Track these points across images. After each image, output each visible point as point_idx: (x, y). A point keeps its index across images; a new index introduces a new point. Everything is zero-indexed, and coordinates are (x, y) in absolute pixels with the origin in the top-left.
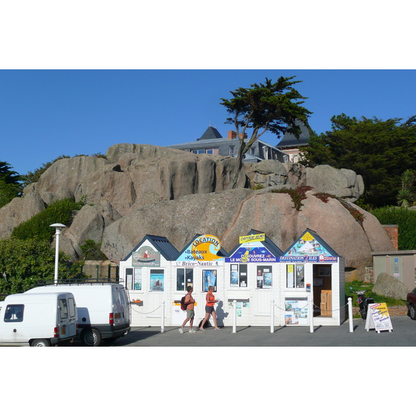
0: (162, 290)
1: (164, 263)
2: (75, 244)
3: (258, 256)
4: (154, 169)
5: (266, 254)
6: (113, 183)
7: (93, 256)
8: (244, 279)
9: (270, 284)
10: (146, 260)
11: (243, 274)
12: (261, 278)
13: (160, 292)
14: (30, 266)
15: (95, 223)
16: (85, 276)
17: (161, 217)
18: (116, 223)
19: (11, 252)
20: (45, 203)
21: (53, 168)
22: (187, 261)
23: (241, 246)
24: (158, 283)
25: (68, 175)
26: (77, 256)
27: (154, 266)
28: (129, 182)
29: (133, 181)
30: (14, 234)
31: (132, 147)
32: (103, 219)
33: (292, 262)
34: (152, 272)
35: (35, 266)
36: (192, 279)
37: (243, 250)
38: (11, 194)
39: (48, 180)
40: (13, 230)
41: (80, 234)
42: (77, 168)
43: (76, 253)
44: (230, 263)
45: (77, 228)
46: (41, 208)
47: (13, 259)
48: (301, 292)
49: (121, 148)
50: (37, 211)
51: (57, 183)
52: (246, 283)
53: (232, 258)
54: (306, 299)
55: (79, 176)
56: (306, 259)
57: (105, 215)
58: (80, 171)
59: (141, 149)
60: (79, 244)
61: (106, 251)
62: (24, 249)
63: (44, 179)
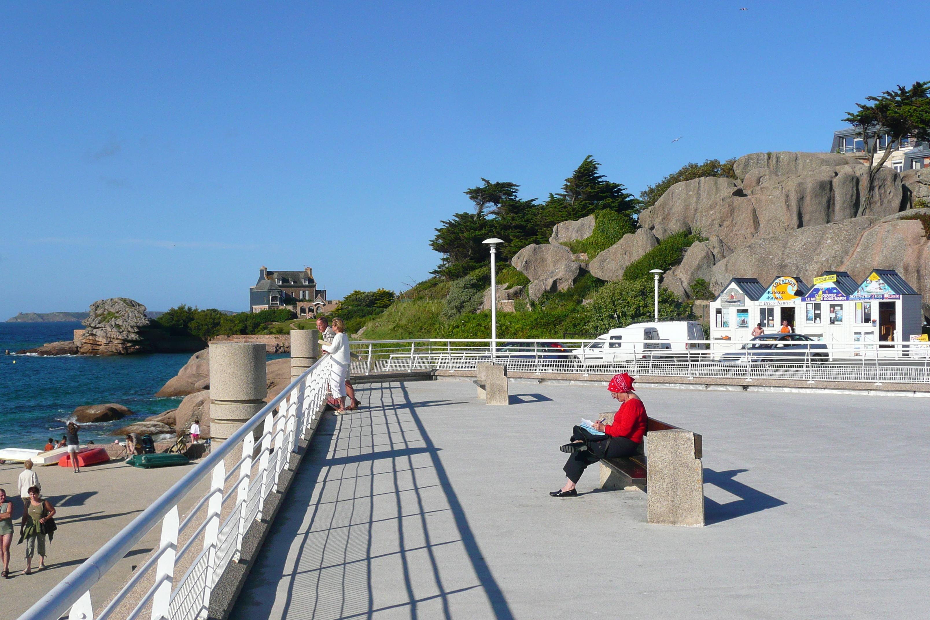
0: (747, 327)
1: (748, 303)
2: (685, 284)
3: (830, 295)
4: (777, 193)
5: (838, 293)
6: (732, 211)
7: (703, 295)
8: (818, 316)
9: (841, 320)
10: (732, 300)
11: (817, 312)
12: (833, 315)
13: (746, 329)
14: (639, 307)
15: (705, 261)
16: (695, 316)
17: (770, 253)
18: (724, 261)
19: (621, 294)
20: (657, 239)
21: (668, 194)
22: (769, 301)
23: (815, 287)
24: (743, 321)
25: (685, 201)
26: (688, 296)
27: (740, 306)
28: (750, 208)
29: (755, 207)
30: (626, 274)
31: (766, 157)
32: (714, 256)
33: (860, 299)
34: (738, 311)
35: (644, 307)
36: (773, 317)
37: (817, 290)
38: (623, 226)
39: (663, 209)
40: (625, 269)
41: (689, 273)
42: (696, 192)
43: (686, 293)
44: (806, 302)
45: (687, 267)
46: (652, 244)
47: (623, 300)
48: (869, 327)
49: (752, 159)
50: (649, 249)
51: (673, 211)
52: (820, 319)
53: (807, 297)
54: (872, 333)
55: (697, 203)
56: (872, 297)
57: (715, 252)
58: (698, 195)
59: (778, 158)
60: (689, 284)
61: (716, 290)
62: (633, 291)
63: (659, 207)
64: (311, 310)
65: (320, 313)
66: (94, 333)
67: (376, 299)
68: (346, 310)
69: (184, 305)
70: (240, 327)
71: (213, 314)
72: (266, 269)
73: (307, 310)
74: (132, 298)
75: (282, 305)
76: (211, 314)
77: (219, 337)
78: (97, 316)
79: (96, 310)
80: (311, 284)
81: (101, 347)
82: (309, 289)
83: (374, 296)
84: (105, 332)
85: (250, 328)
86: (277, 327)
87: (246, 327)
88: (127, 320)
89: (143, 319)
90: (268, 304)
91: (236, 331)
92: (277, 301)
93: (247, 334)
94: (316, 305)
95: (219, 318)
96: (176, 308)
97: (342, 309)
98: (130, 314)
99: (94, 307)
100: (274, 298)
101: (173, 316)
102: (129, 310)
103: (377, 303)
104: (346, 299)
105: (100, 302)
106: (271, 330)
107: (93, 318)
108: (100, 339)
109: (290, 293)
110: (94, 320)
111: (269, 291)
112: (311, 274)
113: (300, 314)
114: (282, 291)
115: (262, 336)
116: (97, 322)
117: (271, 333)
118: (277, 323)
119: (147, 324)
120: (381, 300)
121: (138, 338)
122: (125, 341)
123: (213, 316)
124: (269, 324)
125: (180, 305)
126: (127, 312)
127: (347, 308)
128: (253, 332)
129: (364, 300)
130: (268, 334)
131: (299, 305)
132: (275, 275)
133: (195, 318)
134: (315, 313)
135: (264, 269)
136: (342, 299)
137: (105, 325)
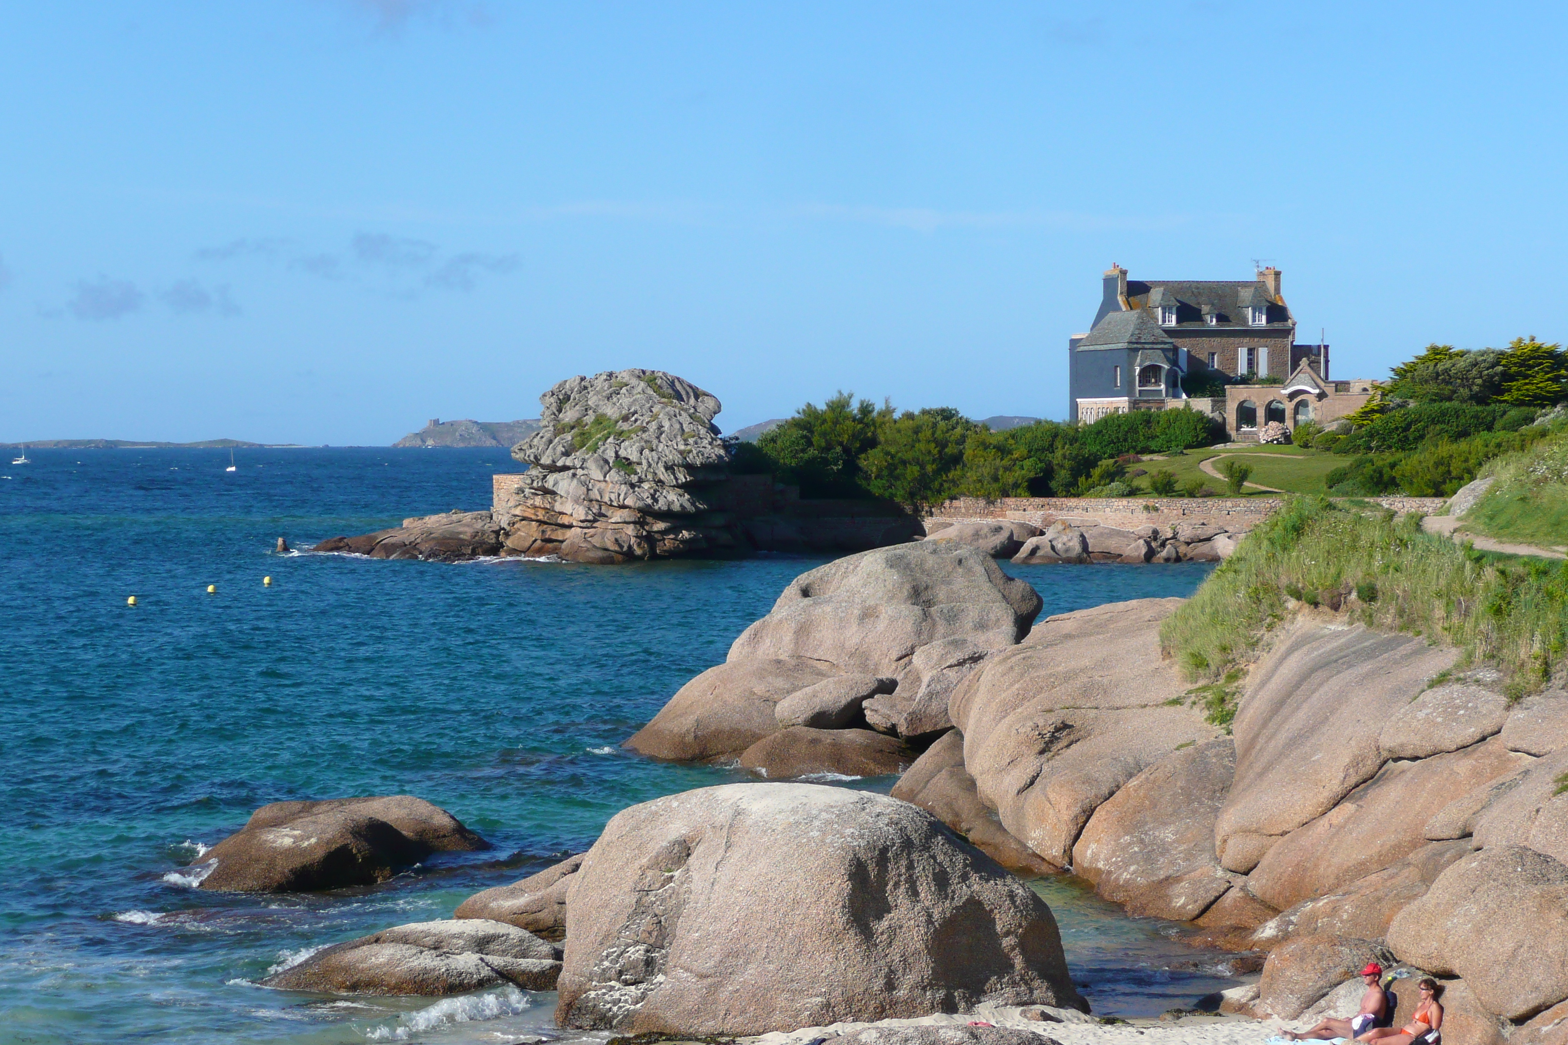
64: (1275, 414)
65: (1308, 424)
66: (549, 484)
67: (1507, 376)
68: (1398, 414)
69: (846, 395)
70: (1028, 469)
71: (942, 424)
72: (1124, 273)
73: (1261, 414)
74: (673, 372)
75: (1176, 396)
76: (935, 425)
77: (960, 503)
78: (559, 430)
79: (560, 411)
80: (1277, 325)
81: (570, 534)
82: (1270, 341)
83: (1498, 363)
84: (584, 484)
85: (1063, 475)
86: (1154, 471)
87: (1049, 472)
88: (655, 442)
89: (705, 442)
90: (1129, 393)
91: (1016, 486)
92: (1157, 383)
93: (1050, 494)
94: (1292, 396)
95: (962, 440)
96: (821, 406)
97: (1382, 410)
98: (666, 424)
99: (552, 400)
100: (1150, 373)
101: (812, 432)
102: (663, 412)
103: (1509, 390)
104: (1402, 373)
105: (573, 382)
106: (1136, 483)
107: (548, 435)
108: (568, 508)
109: (1203, 356)
110: (551, 442)
111: (1133, 349)
112: (1277, 289)
113: (1238, 428)
114: (1175, 350)
115: (1104, 501)
116: (560, 449)
117: (1133, 493)
118: (1155, 457)
119: (720, 457)
120: (1526, 377)
121: (687, 505)
122: (646, 513)
123: (938, 433)
124: (1129, 462)
125: (833, 396)
126: (655, 417)
127: (1400, 406)
128: (1072, 490)
129: (1465, 378)
130: (1123, 496)
131: (1235, 395)
132: (1156, 295)
133: (882, 438)
134: (1289, 423)
135: (1116, 272)
136: (1385, 377)
137: (584, 460)
